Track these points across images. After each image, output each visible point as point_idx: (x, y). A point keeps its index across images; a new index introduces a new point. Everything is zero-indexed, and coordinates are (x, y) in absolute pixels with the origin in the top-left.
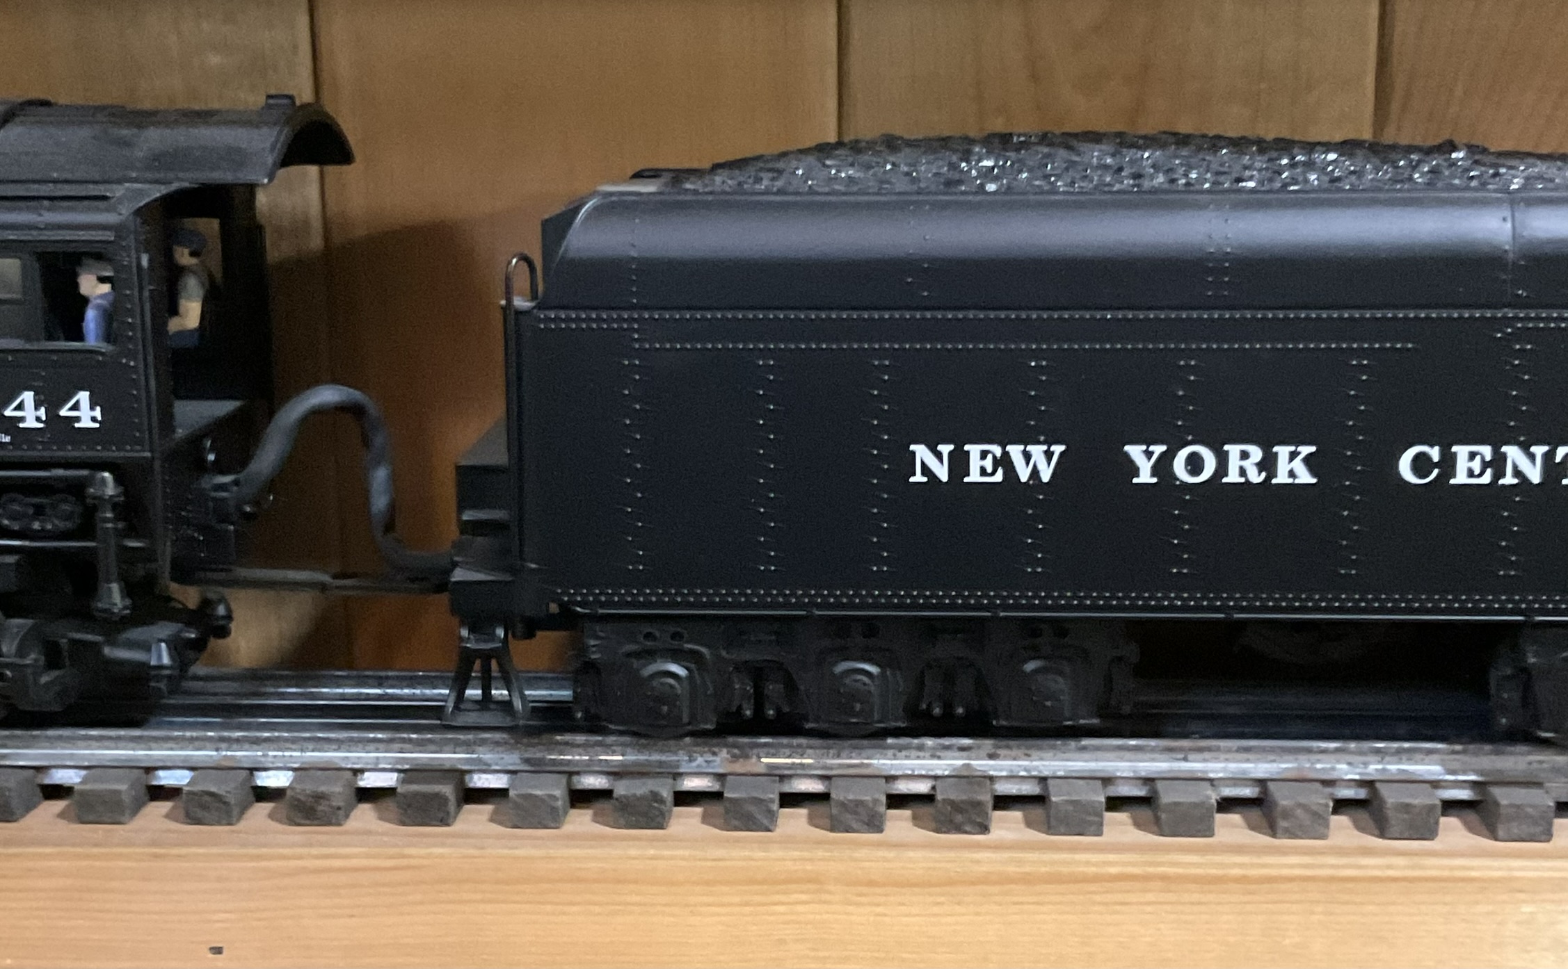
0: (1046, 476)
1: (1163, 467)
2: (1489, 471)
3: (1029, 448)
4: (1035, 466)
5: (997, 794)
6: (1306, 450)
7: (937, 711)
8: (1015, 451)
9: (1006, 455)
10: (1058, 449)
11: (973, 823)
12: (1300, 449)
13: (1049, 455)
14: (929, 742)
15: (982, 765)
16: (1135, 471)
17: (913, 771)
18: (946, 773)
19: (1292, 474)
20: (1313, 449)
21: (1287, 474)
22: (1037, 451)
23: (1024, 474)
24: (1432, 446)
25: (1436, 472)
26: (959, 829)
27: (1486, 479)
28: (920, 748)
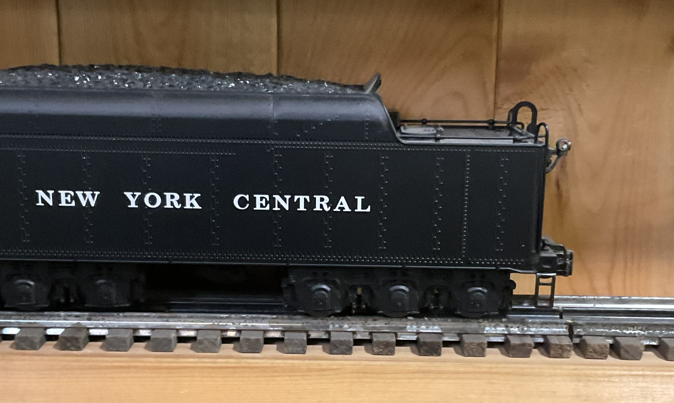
0: (93, 204)
1: (140, 201)
2: (268, 205)
3: (85, 192)
4: (88, 200)
5: (90, 334)
6: (197, 195)
7: (63, 301)
8: (79, 193)
9: (76, 195)
10: (97, 193)
11: (73, 346)
12: (194, 195)
13: (93, 195)
14: (62, 313)
15: (85, 323)
16: (129, 203)
17: (55, 325)
18: (69, 326)
19: (192, 205)
20: (200, 195)
21: (190, 205)
22: (88, 194)
23: (84, 203)
24: (246, 195)
25: (248, 205)
26: (68, 349)
27: (268, 208)
28: (59, 316)
